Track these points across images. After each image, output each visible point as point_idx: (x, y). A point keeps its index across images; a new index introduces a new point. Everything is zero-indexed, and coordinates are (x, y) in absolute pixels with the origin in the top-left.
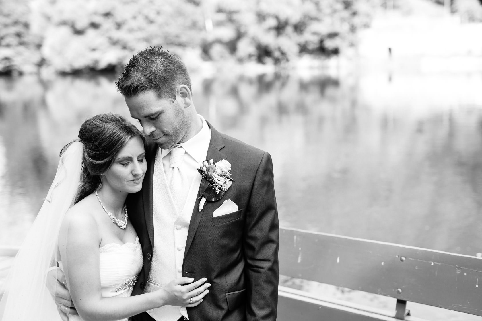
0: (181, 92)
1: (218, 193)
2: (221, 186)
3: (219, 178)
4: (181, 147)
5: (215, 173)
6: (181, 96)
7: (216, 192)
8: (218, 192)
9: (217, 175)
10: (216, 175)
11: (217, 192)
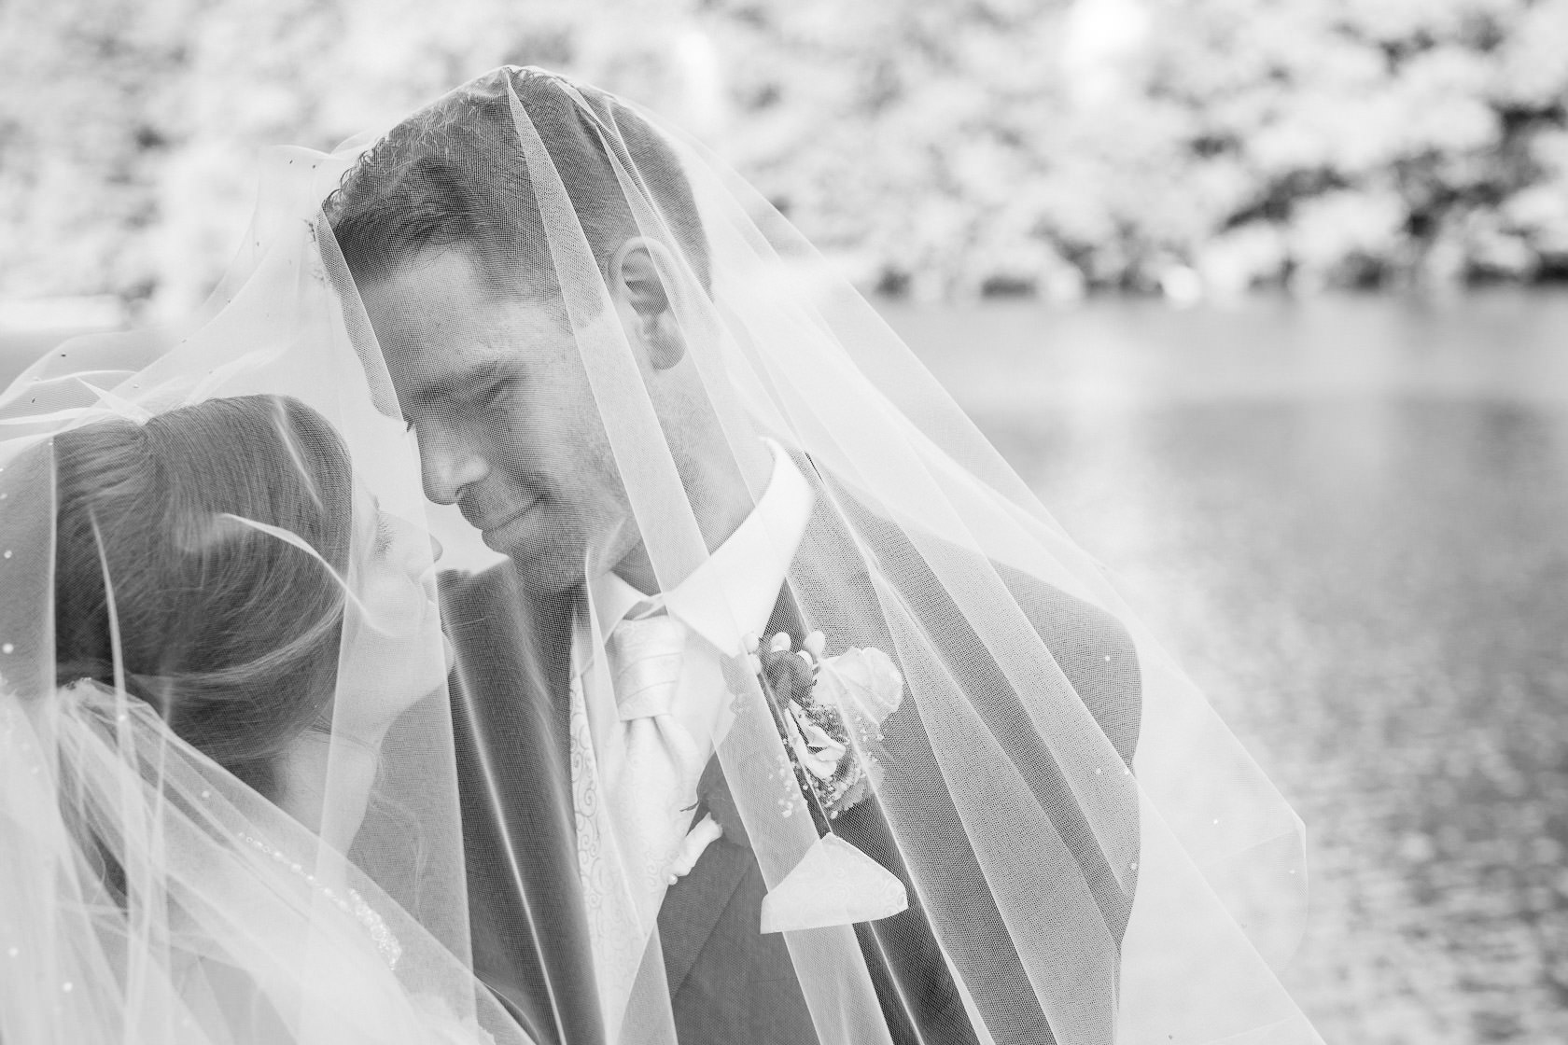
0: (629, 278)
1: (787, 814)
2: (821, 785)
3: (814, 736)
4: (663, 612)
5: (801, 704)
6: (634, 305)
7: (781, 802)
8: (790, 805)
9: (810, 715)
10: (803, 713)
11: (785, 808)
